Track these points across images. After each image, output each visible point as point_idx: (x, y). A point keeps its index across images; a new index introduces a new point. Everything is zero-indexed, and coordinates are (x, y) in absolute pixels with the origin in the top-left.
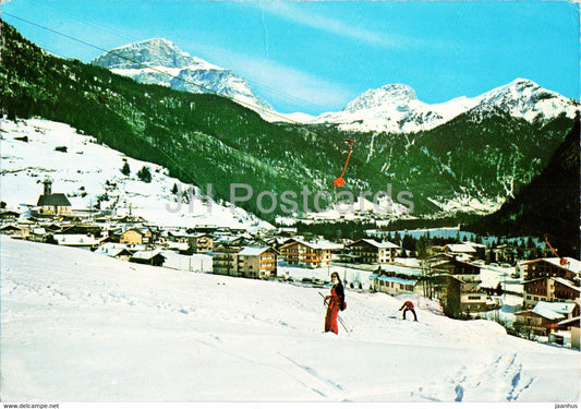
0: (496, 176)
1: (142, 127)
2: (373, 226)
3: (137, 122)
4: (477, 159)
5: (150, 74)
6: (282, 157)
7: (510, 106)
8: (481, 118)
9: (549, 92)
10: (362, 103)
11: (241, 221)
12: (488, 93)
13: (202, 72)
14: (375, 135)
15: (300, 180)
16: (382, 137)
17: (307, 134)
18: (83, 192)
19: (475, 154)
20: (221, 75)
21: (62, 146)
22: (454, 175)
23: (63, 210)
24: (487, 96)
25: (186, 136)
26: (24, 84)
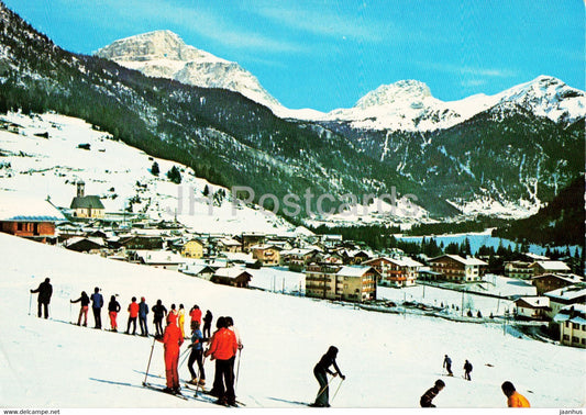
0: (519, 178)
1: (154, 122)
2: (398, 230)
3: (150, 117)
4: (499, 159)
5: (154, 67)
6: (297, 156)
7: (533, 104)
8: (503, 116)
9: (575, 90)
10: (374, 99)
11: (275, 226)
12: (509, 90)
13: (208, 65)
14: (389, 133)
15: (316, 179)
16: (398, 135)
17: (322, 132)
18: (113, 193)
19: (497, 154)
20: (227, 69)
21: (85, 143)
22: (473, 175)
23: (97, 214)
24: (507, 94)
25: (198, 132)
26: (37, 77)
